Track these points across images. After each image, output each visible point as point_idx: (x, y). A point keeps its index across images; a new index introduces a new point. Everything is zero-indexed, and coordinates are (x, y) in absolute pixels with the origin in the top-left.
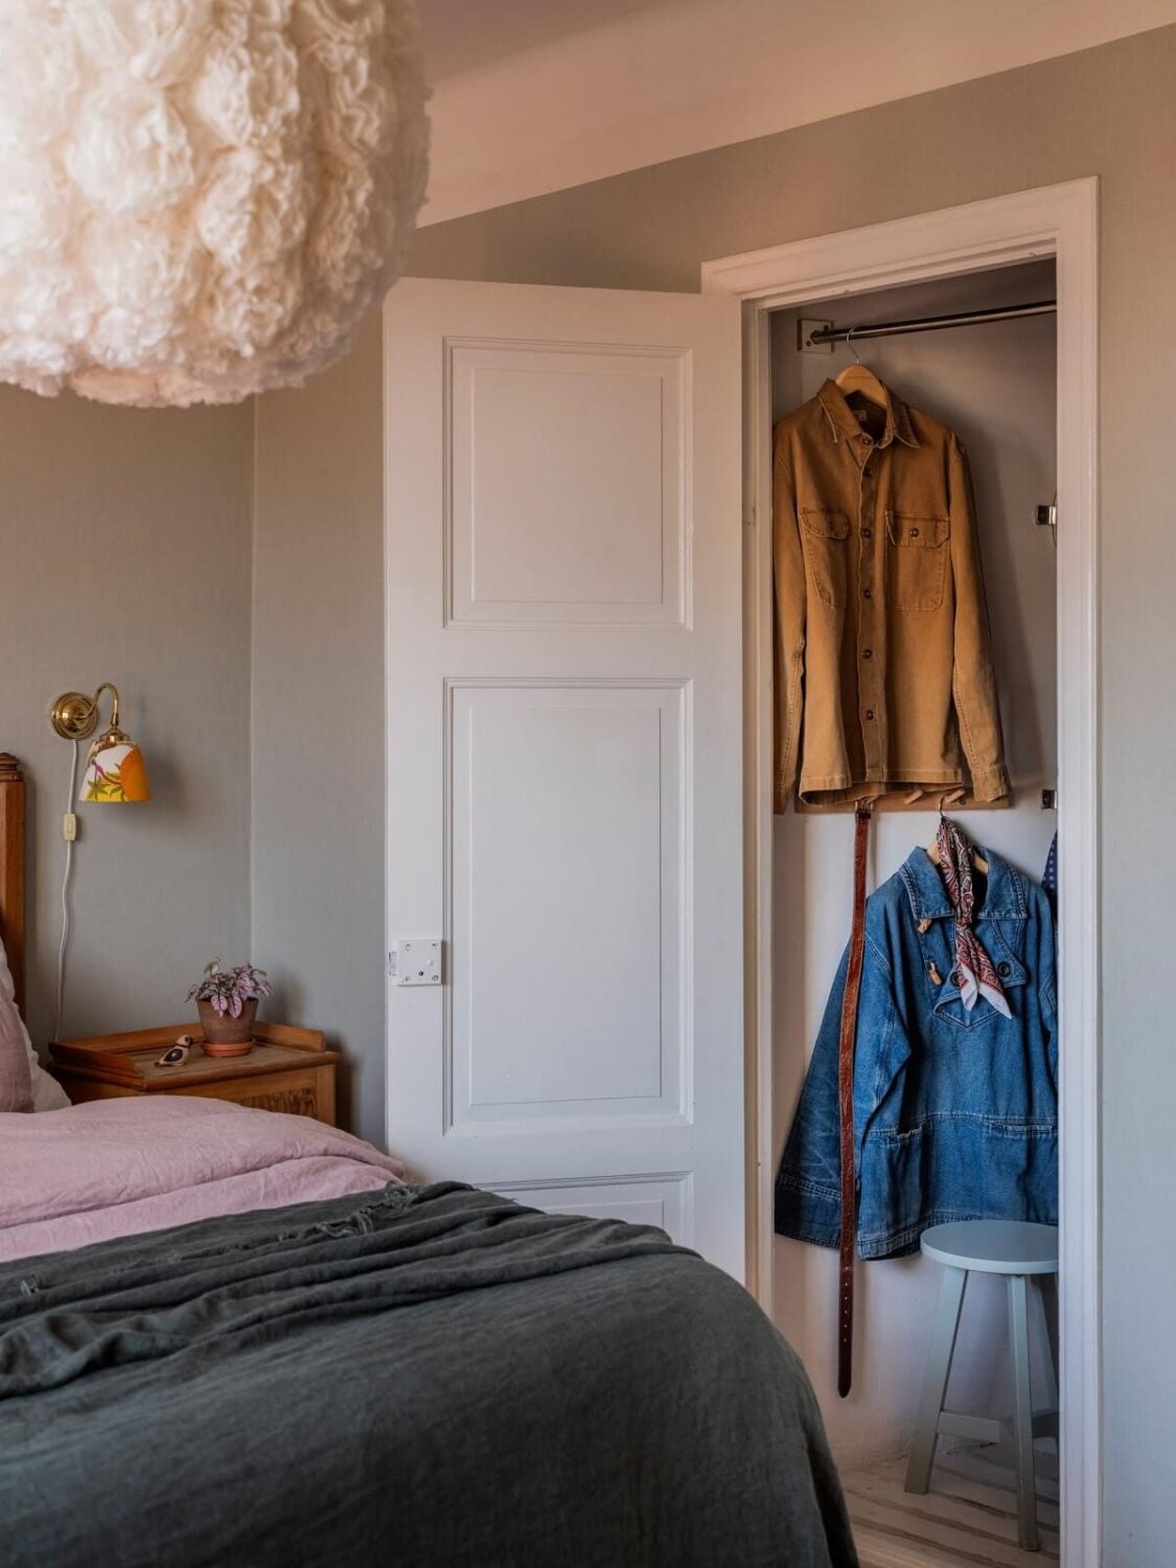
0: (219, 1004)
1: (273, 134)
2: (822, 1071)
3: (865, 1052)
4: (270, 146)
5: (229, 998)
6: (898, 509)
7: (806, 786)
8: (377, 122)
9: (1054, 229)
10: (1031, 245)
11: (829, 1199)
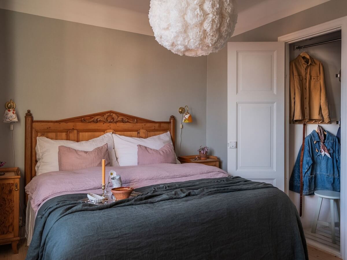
0: (202, 152)
1: (215, 11)
2: (297, 165)
3: (305, 162)
4: (215, 13)
5: (204, 151)
6: (311, 75)
7: (295, 119)
8: (230, 9)
9: (341, 25)
10: (337, 28)
11: (298, 185)
